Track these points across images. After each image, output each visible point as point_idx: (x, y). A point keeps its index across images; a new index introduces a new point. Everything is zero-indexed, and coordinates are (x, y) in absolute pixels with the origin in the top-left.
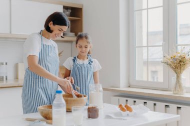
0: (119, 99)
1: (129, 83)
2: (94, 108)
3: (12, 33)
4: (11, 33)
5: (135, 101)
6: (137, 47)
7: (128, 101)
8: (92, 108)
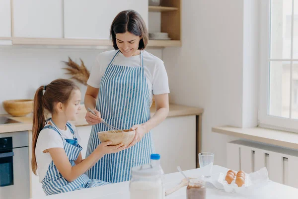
0: (240, 148)
1: (258, 120)
2: (198, 187)
3: (66, 37)
4: (64, 37)
5: (267, 154)
6: (272, 60)
7: (255, 152)
8: (195, 187)
